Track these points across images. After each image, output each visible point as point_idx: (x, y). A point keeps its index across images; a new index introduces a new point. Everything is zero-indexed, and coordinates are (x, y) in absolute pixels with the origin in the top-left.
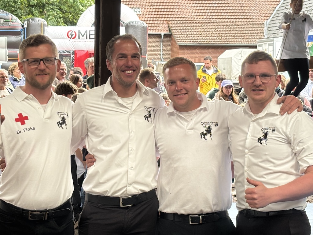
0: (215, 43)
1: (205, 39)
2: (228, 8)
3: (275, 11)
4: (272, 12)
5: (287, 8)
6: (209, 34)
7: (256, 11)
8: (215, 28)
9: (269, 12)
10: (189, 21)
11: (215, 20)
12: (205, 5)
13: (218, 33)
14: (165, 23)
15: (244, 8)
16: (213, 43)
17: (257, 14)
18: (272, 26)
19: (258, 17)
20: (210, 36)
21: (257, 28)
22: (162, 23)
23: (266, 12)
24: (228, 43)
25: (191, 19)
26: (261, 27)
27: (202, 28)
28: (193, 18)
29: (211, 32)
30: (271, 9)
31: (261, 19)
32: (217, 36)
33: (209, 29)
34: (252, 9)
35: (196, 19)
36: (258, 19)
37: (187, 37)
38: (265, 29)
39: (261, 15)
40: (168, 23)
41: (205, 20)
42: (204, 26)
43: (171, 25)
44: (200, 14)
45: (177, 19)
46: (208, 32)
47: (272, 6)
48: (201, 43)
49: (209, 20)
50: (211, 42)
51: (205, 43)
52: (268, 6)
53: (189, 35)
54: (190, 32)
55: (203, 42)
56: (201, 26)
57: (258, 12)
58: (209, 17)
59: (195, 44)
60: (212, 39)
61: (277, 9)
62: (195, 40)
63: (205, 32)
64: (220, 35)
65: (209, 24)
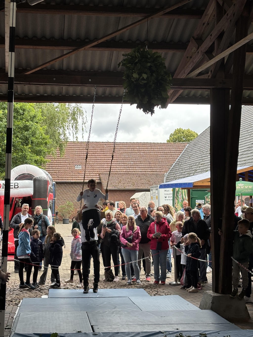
0: (129, 188)
1: (123, 185)
2: (141, 165)
3: (172, 167)
4: (170, 167)
5: (179, 164)
6: (126, 182)
7: (159, 167)
8: (131, 178)
9: (168, 167)
10: (114, 174)
11: (131, 172)
12: (125, 163)
13: (132, 181)
14: (97, 174)
15: (152, 165)
16: (128, 188)
17: (160, 169)
18: (169, 176)
19: (161, 171)
20: (127, 183)
21: (159, 178)
22: (95, 175)
23: (166, 167)
24: (139, 188)
25: (115, 172)
26: (162, 177)
27: (122, 178)
28: (117, 171)
29: (128, 181)
30: (169, 165)
31: (163, 172)
32: (131, 183)
33: (127, 179)
34: (157, 165)
35: (118, 172)
36: (161, 172)
37: (111, 184)
38: (165, 178)
39: (163, 169)
40: (99, 175)
41: (125, 172)
42: (124, 177)
43: (101, 176)
44: (122, 169)
45: (105, 172)
46: (126, 181)
47: (170, 163)
48: (120, 188)
49: (127, 172)
50: (127, 188)
51: (122, 188)
52: (168, 163)
53: (112, 183)
54: (113, 181)
55: (121, 187)
56: (121, 177)
57: (161, 167)
58: (127, 171)
59: (116, 188)
60: (128, 185)
61: (173, 165)
62: (116, 186)
63: (124, 181)
64: (133, 183)
65: (127, 176)
